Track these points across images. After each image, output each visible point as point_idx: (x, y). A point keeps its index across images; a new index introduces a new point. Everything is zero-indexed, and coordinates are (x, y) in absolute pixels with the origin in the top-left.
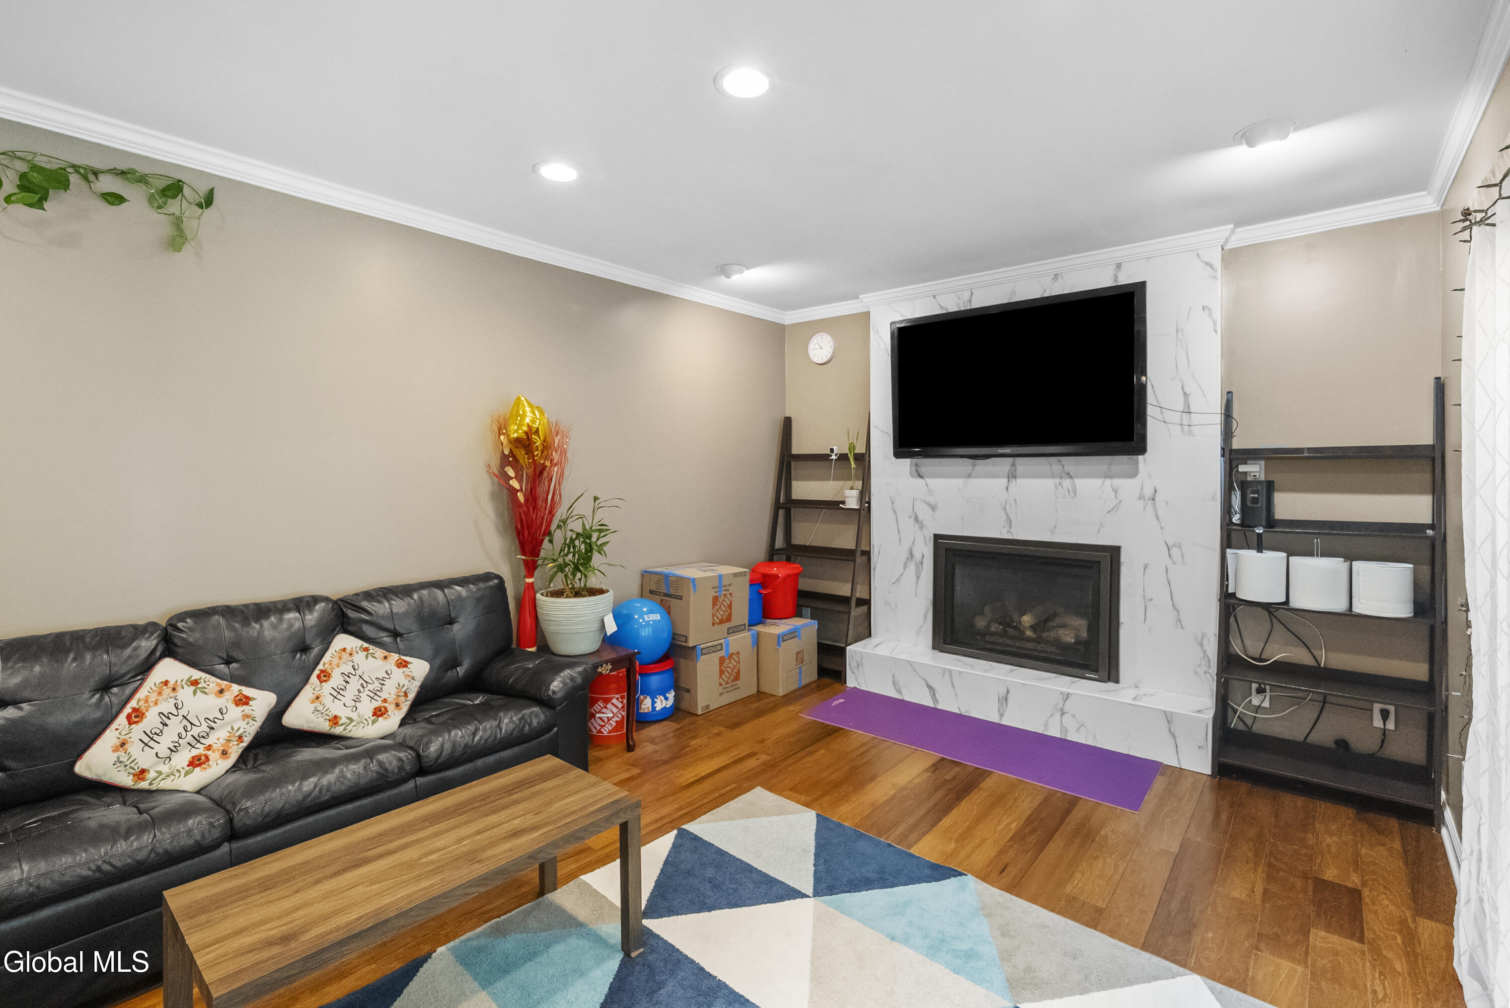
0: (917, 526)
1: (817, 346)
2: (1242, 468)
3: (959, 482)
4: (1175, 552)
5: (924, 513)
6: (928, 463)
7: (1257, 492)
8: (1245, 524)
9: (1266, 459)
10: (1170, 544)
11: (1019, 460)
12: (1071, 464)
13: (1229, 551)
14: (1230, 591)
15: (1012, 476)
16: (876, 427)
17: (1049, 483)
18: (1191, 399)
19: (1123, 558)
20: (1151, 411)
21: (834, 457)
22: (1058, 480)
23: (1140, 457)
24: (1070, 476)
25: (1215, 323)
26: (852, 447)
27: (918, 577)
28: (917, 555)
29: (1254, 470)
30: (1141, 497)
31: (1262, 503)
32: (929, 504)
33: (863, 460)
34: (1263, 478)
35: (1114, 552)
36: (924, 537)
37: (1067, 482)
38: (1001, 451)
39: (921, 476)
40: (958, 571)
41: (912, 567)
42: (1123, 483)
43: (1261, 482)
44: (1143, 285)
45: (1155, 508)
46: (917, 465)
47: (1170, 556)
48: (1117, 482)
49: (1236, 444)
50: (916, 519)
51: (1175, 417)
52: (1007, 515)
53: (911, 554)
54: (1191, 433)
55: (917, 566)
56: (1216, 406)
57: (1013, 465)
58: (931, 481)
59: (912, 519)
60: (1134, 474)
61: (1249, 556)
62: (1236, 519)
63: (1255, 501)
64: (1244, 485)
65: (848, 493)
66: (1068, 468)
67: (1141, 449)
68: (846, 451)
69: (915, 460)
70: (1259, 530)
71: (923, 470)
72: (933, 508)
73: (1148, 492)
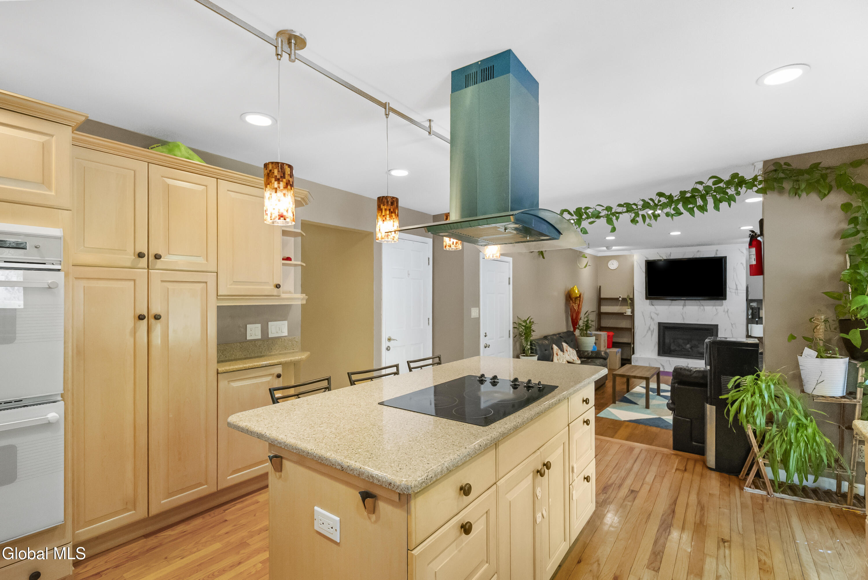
0: (652, 320)
1: (611, 264)
2: (751, 304)
3: (667, 307)
4: (734, 326)
5: (654, 316)
6: (655, 302)
7: (756, 310)
8: (752, 318)
9: (757, 302)
10: (732, 323)
11: (686, 301)
12: (703, 302)
13: (749, 325)
14: (749, 335)
15: (684, 305)
16: (636, 290)
17: (696, 308)
18: (738, 286)
19: (719, 328)
20: (728, 289)
21: (620, 299)
22: (699, 307)
23: (724, 301)
24: (702, 305)
25: (744, 267)
26: (628, 296)
27: (652, 335)
28: (652, 329)
29: (754, 304)
30: (724, 311)
31: (757, 313)
32: (656, 314)
33: (632, 300)
34: (756, 306)
35: (716, 326)
36: (654, 323)
37: (702, 307)
38: (682, 298)
39: (653, 305)
40: (666, 333)
41: (650, 333)
42: (719, 308)
43: (756, 308)
44: (725, 257)
45: (728, 314)
46: (651, 302)
47: (732, 327)
48: (717, 307)
49: (749, 298)
50: (651, 318)
51: (734, 291)
52: (683, 316)
53: (650, 328)
54: (738, 295)
55: (651, 332)
56: (745, 289)
57: (685, 302)
58: (656, 307)
59: (650, 319)
60: (722, 305)
61: (754, 326)
62: (750, 317)
63: (756, 312)
64: (752, 309)
65: (627, 310)
66: (702, 304)
67: (725, 299)
68: (625, 297)
69: (651, 301)
70: (757, 320)
71: (653, 304)
72: (657, 315)
73: (726, 310)
